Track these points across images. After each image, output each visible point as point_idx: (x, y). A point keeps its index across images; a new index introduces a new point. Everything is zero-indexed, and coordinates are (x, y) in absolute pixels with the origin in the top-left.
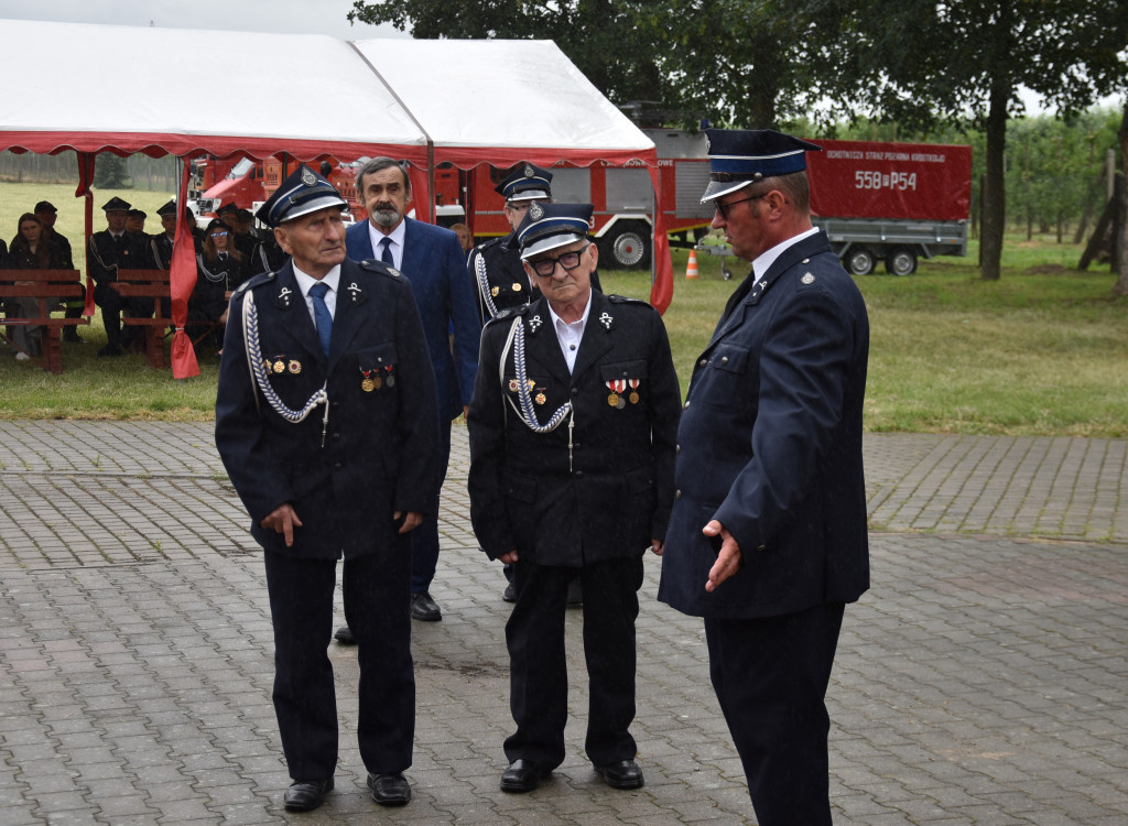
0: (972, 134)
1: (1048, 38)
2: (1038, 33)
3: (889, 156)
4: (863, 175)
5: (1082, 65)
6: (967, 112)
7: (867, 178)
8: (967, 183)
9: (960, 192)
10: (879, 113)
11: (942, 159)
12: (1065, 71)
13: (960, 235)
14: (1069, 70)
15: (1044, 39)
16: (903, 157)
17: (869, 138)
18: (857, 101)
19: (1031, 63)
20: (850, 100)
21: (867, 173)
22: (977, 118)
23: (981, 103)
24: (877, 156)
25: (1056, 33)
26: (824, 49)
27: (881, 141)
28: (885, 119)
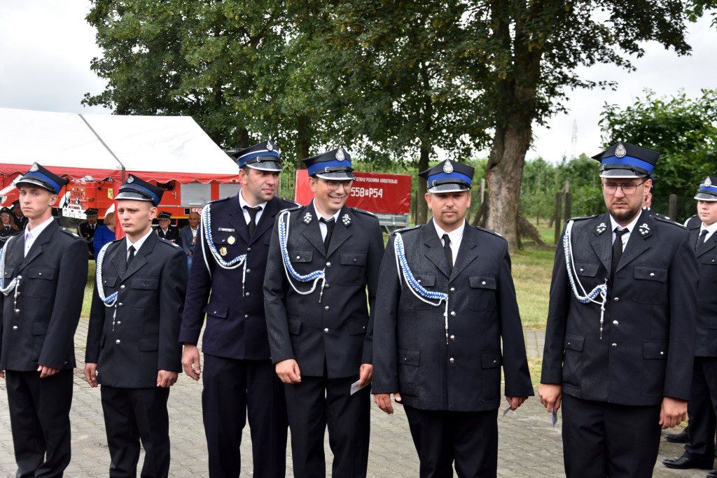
0: (411, 169)
1: (450, 121)
2: (445, 118)
3: (369, 180)
4: (355, 190)
5: (467, 135)
6: (408, 158)
7: (357, 191)
8: (408, 194)
9: (405, 199)
10: (363, 157)
11: (396, 182)
12: (458, 138)
13: (405, 221)
14: (461, 138)
15: (448, 121)
16: (376, 180)
17: (359, 170)
18: (352, 151)
19: (442, 134)
20: (348, 150)
21: (357, 188)
22: (413, 161)
23: (415, 153)
24: (361, 179)
25: (454, 119)
26: (334, 123)
27: (365, 171)
28: (366, 160)
